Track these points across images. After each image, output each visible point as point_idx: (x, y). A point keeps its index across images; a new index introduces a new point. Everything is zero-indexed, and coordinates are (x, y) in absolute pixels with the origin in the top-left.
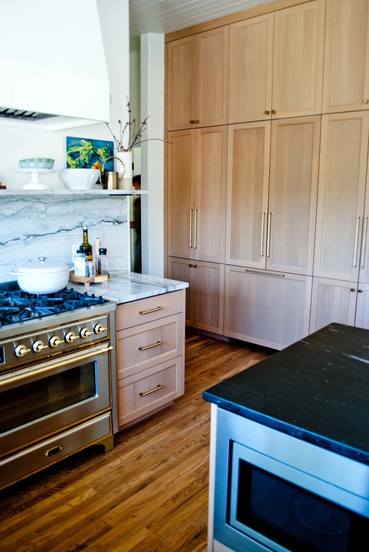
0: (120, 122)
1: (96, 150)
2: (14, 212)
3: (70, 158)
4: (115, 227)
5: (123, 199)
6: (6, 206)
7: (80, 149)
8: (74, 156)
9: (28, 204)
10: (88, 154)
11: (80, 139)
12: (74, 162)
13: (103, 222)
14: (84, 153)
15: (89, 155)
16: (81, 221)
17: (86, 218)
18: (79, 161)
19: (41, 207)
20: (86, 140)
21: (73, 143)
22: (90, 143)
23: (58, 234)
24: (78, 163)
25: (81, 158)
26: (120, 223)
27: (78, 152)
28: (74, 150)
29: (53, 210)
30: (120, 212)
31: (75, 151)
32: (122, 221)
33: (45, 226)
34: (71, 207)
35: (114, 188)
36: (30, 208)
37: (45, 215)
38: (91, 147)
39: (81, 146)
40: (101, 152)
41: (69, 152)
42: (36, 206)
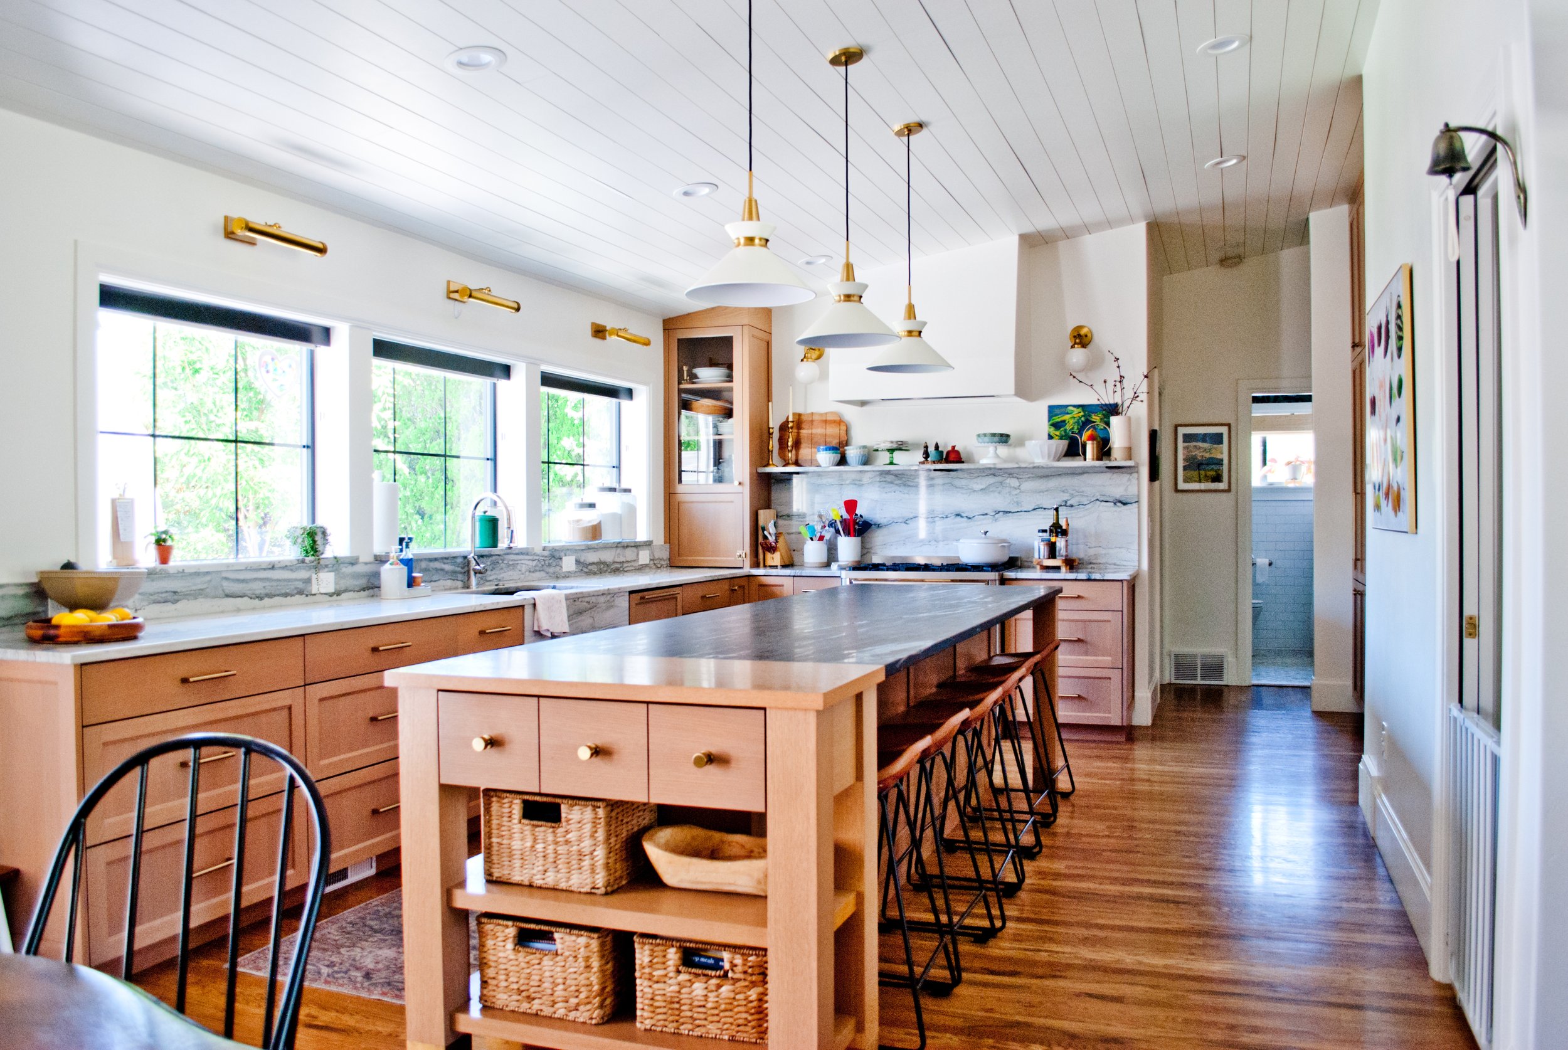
0: (1105, 382)
1: (1090, 416)
2: (983, 487)
3: (1052, 429)
4: (1116, 508)
5: (1131, 473)
6: (975, 480)
7: (1066, 417)
8: (1056, 426)
9: (999, 479)
10: (1078, 422)
11: (1067, 406)
12: (1058, 433)
13: (1098, 502)
14: (1072, 421)
15: (1078, 424)
16: (1065, 499)
17: (1072, 496)
18: (1065, 430)
19: (1014, 482)
20: (1074, 406)
21: (1057, 411)
22: (1080, 410)
23: (1034, 512)
24: (1063, 433)
25: (1068, 427)
26: (1125, 504)
27: (1064, 421)
28: (1057, 419)
29: (1028, 485)
30: (1126, 490)
31: (1059, 420)
32: (1129, 501)
33: (1018, 503)
34: (1053, 483)
35: (1093, 459)
36: (1001, 483)
37: (1018, 491)
38: (1082, 414)
39: (1068, 413)
40: (1096, 418)
41: (1051, 422)
42: (1008, 481)
